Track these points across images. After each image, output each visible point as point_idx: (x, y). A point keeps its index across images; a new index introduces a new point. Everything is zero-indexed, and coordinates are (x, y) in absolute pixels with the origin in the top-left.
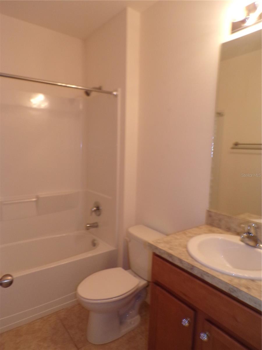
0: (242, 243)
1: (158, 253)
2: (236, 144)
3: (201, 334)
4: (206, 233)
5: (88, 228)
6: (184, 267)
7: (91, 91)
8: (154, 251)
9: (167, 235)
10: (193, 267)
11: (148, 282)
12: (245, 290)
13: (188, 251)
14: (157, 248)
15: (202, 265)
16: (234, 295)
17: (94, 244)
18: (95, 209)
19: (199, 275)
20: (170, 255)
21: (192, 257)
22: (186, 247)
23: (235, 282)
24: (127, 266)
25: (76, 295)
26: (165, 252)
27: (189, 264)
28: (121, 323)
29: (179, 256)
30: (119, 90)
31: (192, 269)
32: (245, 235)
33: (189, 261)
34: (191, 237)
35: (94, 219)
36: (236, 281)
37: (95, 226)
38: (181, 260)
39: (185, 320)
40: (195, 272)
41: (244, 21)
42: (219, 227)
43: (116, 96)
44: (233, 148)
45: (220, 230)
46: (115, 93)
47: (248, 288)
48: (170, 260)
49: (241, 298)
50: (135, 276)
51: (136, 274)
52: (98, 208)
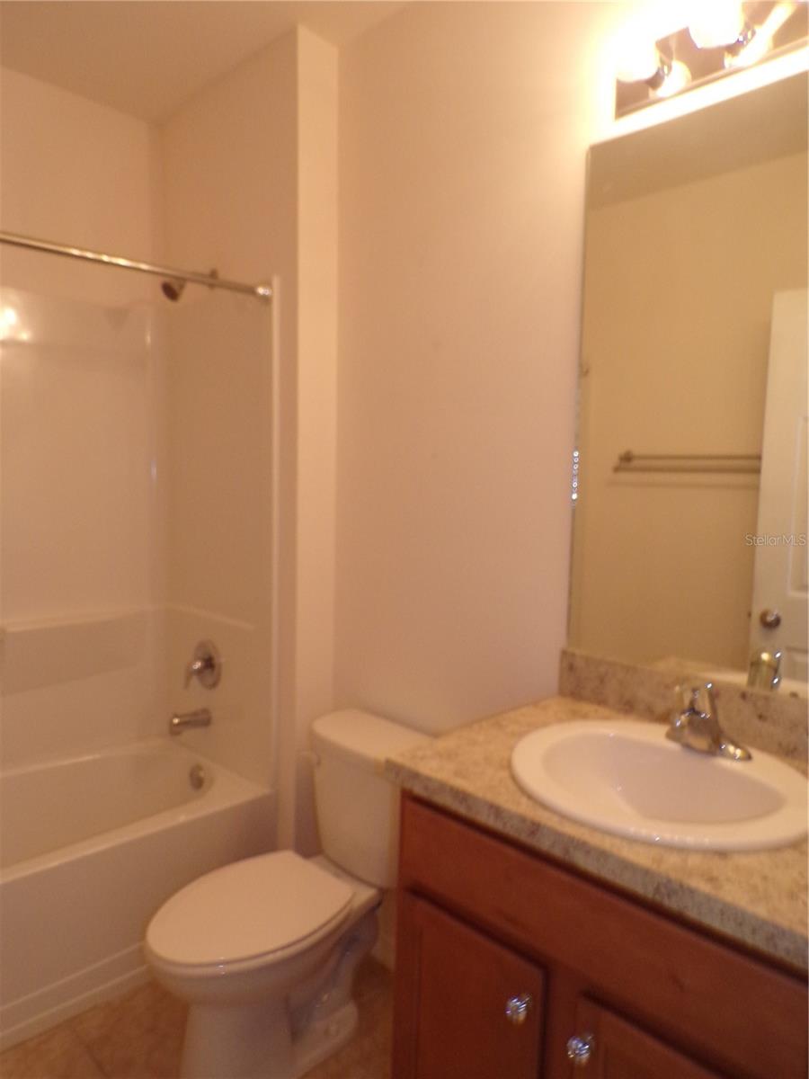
0: (674, 746)
1: (418, 790)
2: (627, 458)
3: (570, 1041)
4: (560, 721)
5: (175, 731)
6: (510, 829)
7: (182, 281)
8: (408, 785)
9: (436, 735)
10: (536, 828)
11: (383, 892)
12: (703, 887)
13: (514, 779)
14: (415, 776)
15: (564, 817)
16: (673, 904)
17: (198, 782)
18: (198, 665)
19: (557, 852)
20: (462, 796)
21: (530, 797)
22: (509, 766)
23: (670, 866)
24: (310, 845)
25: (143, 955)
26: (443, 787)
27: (523, 819)
28: (296, 1034)
29: (489, 797)
30: (276, 281)
31: (533, 833)
32: (684, 718)
33: (523, 808)
34: (520, 735)
35: (195, 698)
36: (673, 860)
37: (200, 720)
38: (497, 810)
39: (518, 1001)
40: (544, 844)
41: (654, 82)
42: (602, 702)
43: (266, 300)
44: (617, 470)
45: (602, 711)
46: (261, 291)
47: (712, 880)
48: (461, 810)
49: (692, 914)
50: (337, 876)
51: (343, 870)
52: (209, 664)
